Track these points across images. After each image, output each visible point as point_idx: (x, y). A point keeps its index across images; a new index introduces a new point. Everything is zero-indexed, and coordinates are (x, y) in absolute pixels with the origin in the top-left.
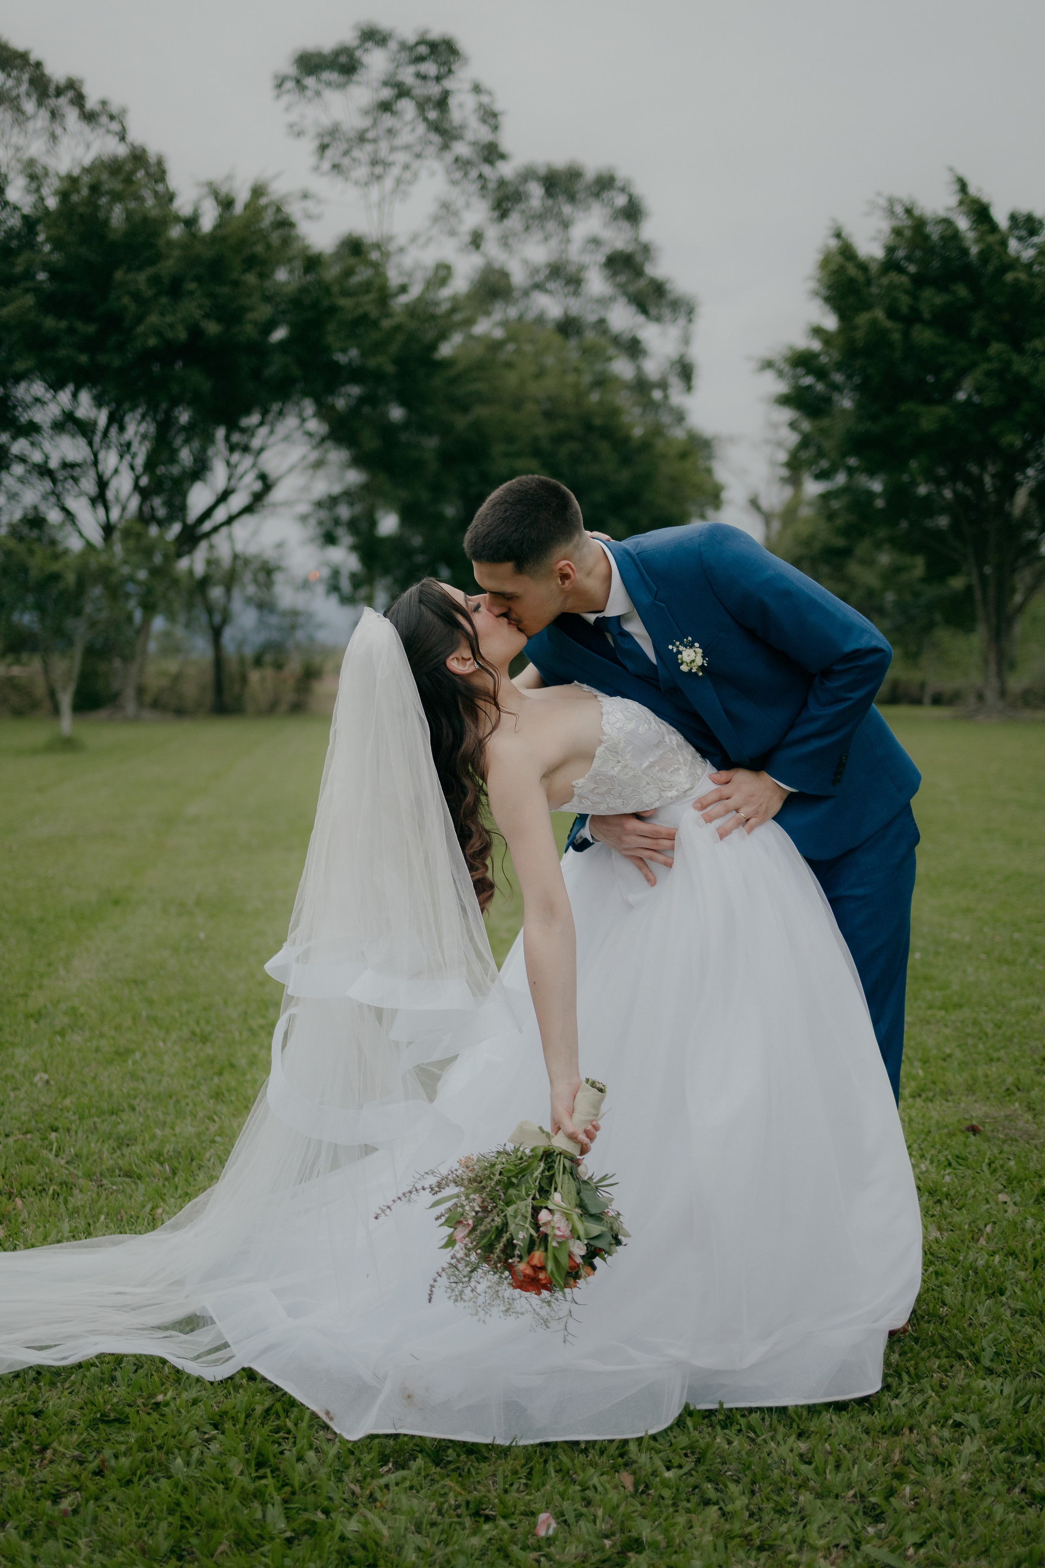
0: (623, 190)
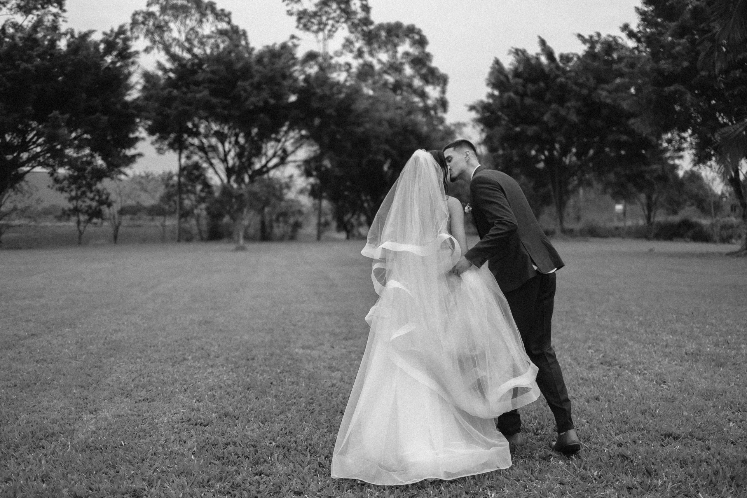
0: (418, 33)
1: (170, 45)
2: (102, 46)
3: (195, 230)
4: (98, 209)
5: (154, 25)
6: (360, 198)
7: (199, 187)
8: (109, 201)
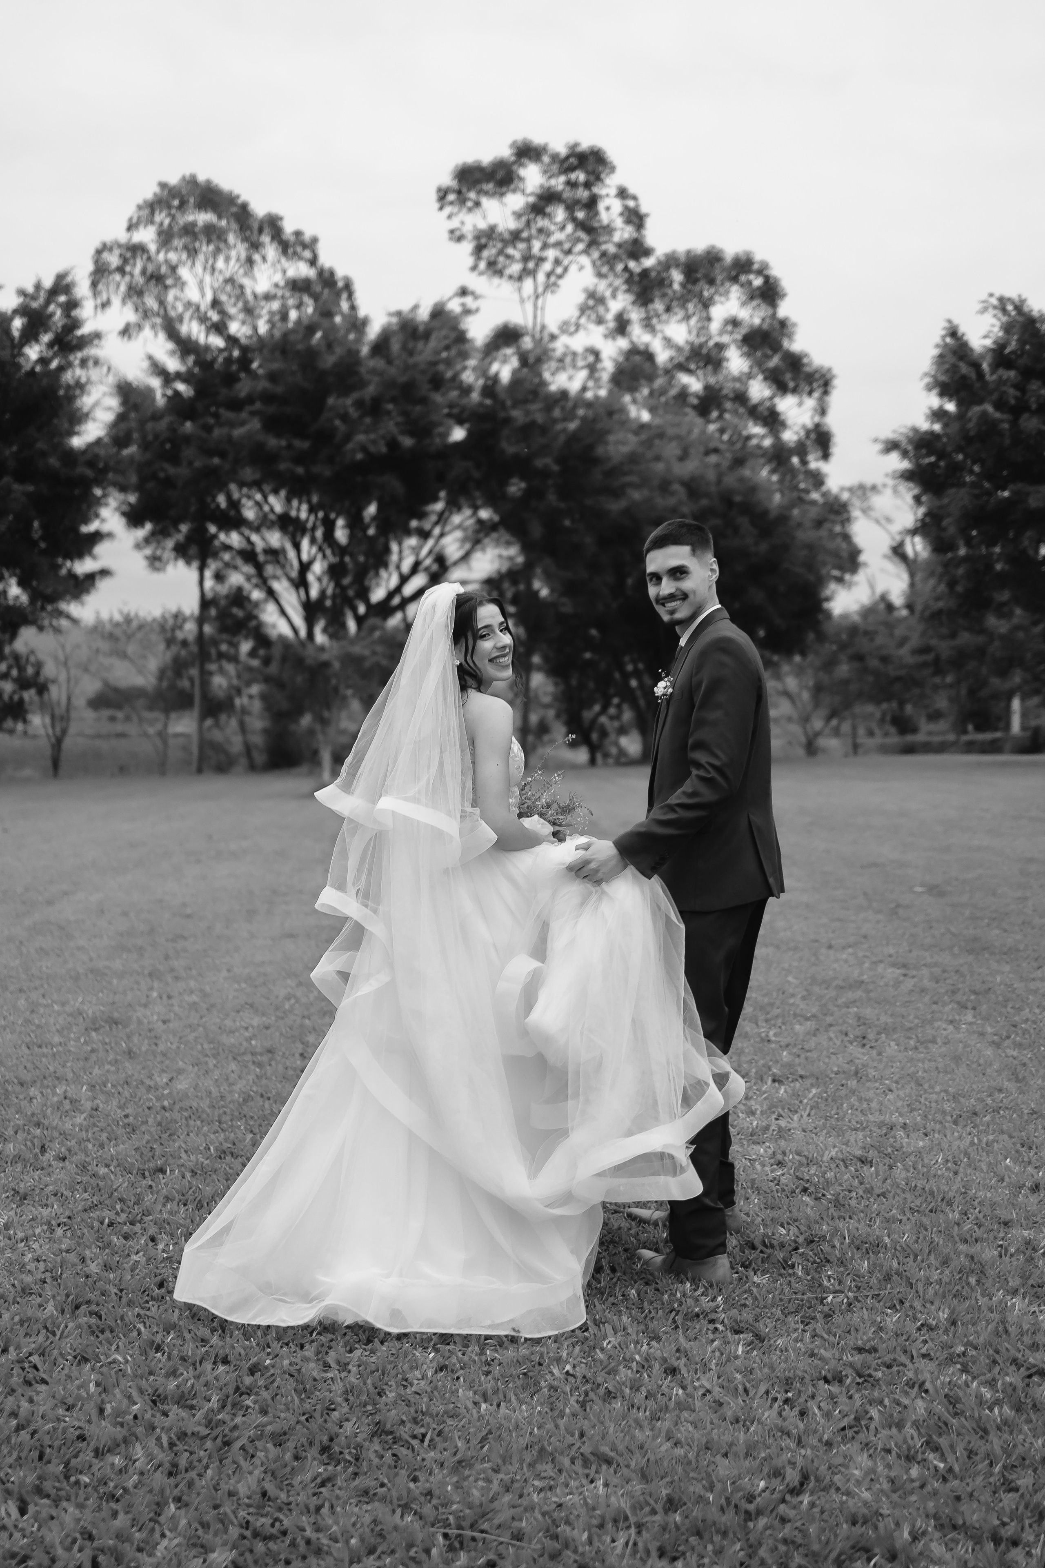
0: (760, 272)
1: (180, 319)
2: (18, 323)
3: (236, 744)
4: (16, 698)
5: (144, 272)
6: (621, 667)
7: (245, 647)
8: (41, 679)
